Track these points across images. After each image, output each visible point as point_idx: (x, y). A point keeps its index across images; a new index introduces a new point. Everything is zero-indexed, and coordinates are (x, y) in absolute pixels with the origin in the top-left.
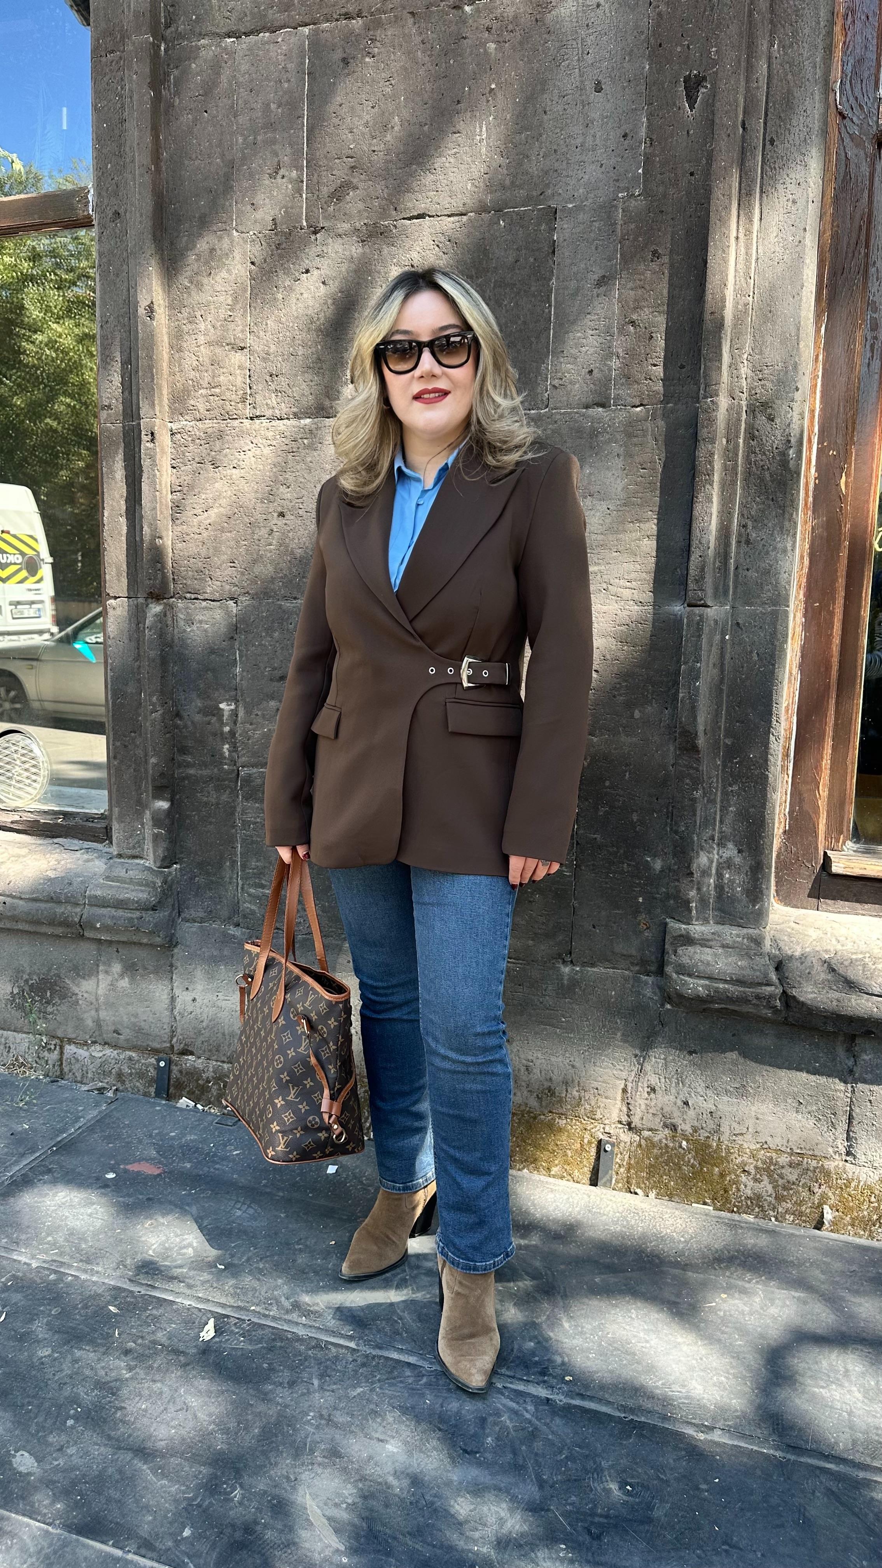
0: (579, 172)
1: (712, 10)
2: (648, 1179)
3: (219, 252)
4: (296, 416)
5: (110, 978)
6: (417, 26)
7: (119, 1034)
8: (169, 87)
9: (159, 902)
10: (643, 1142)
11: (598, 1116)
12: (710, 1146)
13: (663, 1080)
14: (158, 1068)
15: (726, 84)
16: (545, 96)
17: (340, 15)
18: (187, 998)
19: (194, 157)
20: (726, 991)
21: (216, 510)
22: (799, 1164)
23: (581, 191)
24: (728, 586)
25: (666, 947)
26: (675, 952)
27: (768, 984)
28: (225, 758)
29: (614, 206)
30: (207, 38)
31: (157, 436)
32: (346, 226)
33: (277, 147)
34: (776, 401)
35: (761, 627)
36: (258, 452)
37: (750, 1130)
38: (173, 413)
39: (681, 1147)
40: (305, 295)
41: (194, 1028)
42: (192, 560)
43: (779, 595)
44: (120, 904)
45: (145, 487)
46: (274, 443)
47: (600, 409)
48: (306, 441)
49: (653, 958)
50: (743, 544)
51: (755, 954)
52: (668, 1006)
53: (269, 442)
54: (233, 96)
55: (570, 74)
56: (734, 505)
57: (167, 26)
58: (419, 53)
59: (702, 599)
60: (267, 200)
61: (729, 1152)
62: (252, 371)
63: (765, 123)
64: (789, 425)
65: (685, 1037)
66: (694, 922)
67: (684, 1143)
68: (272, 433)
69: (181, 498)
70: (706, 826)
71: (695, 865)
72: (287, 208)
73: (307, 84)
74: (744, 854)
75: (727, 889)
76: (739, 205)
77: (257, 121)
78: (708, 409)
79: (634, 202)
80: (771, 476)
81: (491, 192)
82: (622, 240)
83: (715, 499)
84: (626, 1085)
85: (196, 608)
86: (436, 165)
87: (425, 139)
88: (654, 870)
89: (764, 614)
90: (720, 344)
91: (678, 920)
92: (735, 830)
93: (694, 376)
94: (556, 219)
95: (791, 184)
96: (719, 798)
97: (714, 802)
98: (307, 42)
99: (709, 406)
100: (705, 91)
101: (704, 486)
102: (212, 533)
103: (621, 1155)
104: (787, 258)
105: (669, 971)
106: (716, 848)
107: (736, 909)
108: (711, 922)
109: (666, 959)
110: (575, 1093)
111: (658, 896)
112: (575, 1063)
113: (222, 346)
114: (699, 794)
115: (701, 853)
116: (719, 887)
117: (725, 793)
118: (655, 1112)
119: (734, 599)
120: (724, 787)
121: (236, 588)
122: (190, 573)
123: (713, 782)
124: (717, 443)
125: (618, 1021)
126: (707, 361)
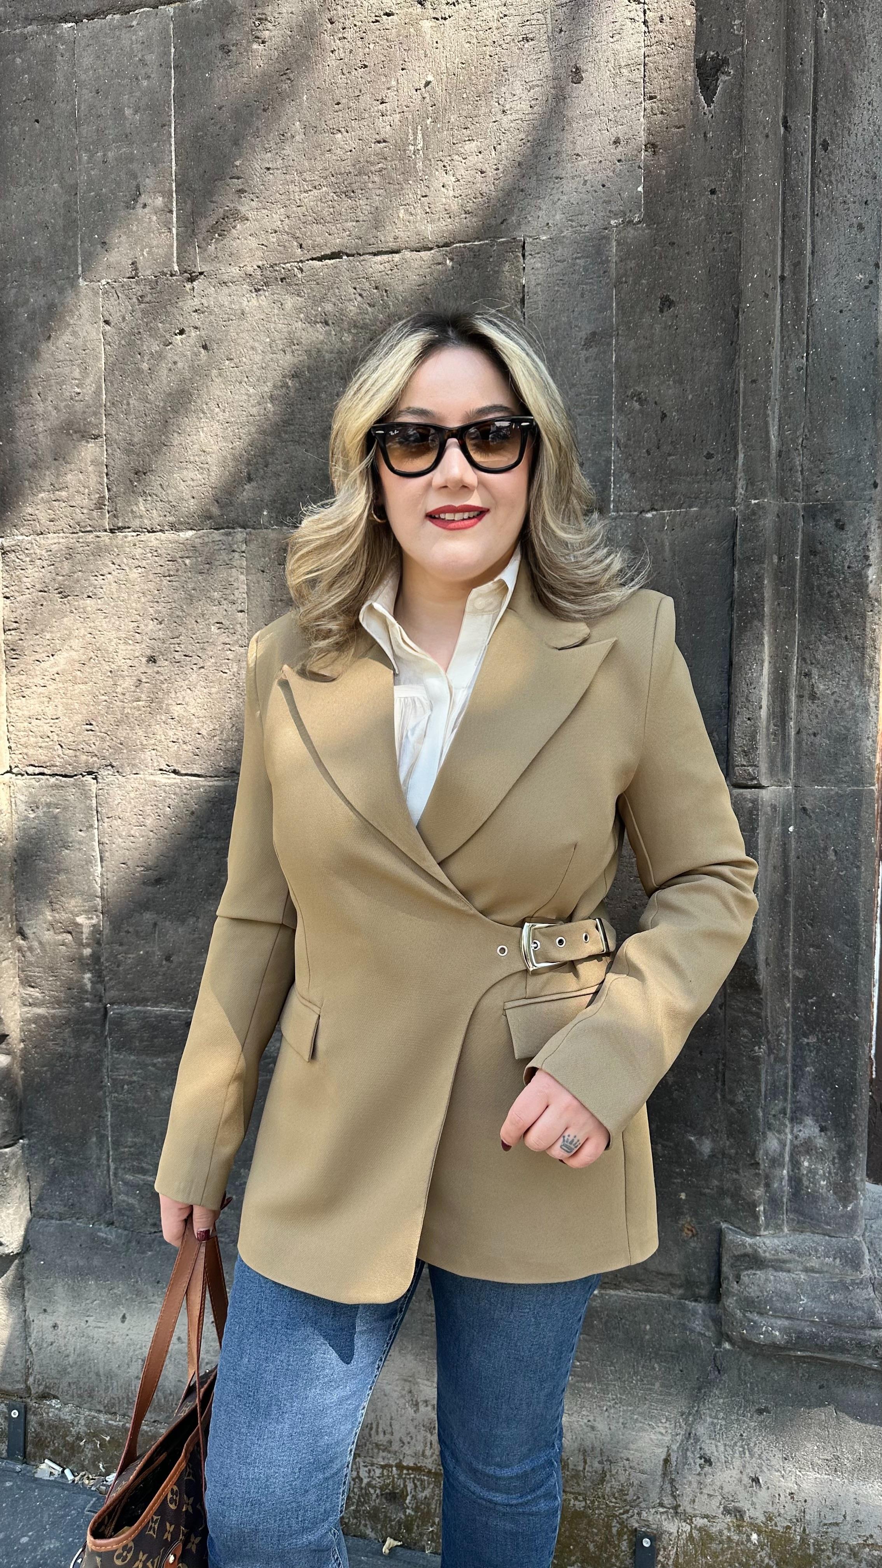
0: (554, 191)
3: (60, 309)
4: (173, 527)
10: (695, 1534)
11: (631, 1497)
12: (791, 1540)
13: (722, 1449)
14: (9, 1418)
15: (760, 65)
16: (503, 89)
18: (45, 1324)
19: (23, 181)
20: (816, 1334)
23: (558, 217)
24: (789, 757)
25: (724, 1266)
28: (87, 991)
29: (604, 237)
30: (34, 22)
32: (235, 271)
33: (134, 166)
34: (845, 501)
35: (838, 815)
36: (121, 576)
37: (848, 1518)
39: (749, 1540)
40: (180, 365)
41: (57, 1365)
42: (34, 722)
43: (861, 770)
46: (144, 564)
48: (187, 561)
49: (704, 1280)
50: (806, 699)
51: (853, 1283)
52: (724, 1343)
53: (137, 563)
54: (73, 100)
55: (537, 60)
56: (792, 647)
59: (754, 778)
60: (124, 238)
61: (819, 1550)
62: (110, 468)
63: (814, 121)
64: (866, 534)
65: (752, 1389)
66: (762, 1233)
67: (754, 1537)
68: (140, 551)
69: (17, 638)
70: (775, 1095)
71: (761, 1152)
72: (151, 248)
73: (173, 81)
74: (829, 1133)
75: (806, 1183)
76: (783, 231)
77: (107, 132)
78: (753, 515)
79: (632, 232)
80: (843, 605)
81: (432, 221)
82: (618, 284)
83: (766, 639)
84: (669, 1455)
85: (41, 787)
86: (355, 186)
87: (339, 151)
88: (701, 1153)
89: (842, 796)
90: (766, 424)
91: (739, 1228)
92: (814, 1098)
93: (727, 470)
94: (524, 256)
95: (854, 202)
96: (790, 1054)
97: (783, 1060)
98: (172, 26)
99: (753, 510)
100: (727, 78)
101: (750, 622)
102: (61, 685)
103: (665, 1550)
104: (854, 305)
105: (730, 1302)
106: (789, 1125)
107: (820, 1210)
108: (786, 1230)
109: (724, 1286)
110: (596, 1465)
111: (707, 1191)
112: (596, 1424)
113: (68, 434)
114: (761, 1051)
115: (769, 1134)
116: (796, 1181)
117: (799, 1048)
118: (712, 1493)
119: (798, 775)
120: (796, 1039)
121: (95, 759)
122: (33, 740)
123: (780, 1032)
124: (766, 561)
125: (656, 1365)
126: (749, 447)
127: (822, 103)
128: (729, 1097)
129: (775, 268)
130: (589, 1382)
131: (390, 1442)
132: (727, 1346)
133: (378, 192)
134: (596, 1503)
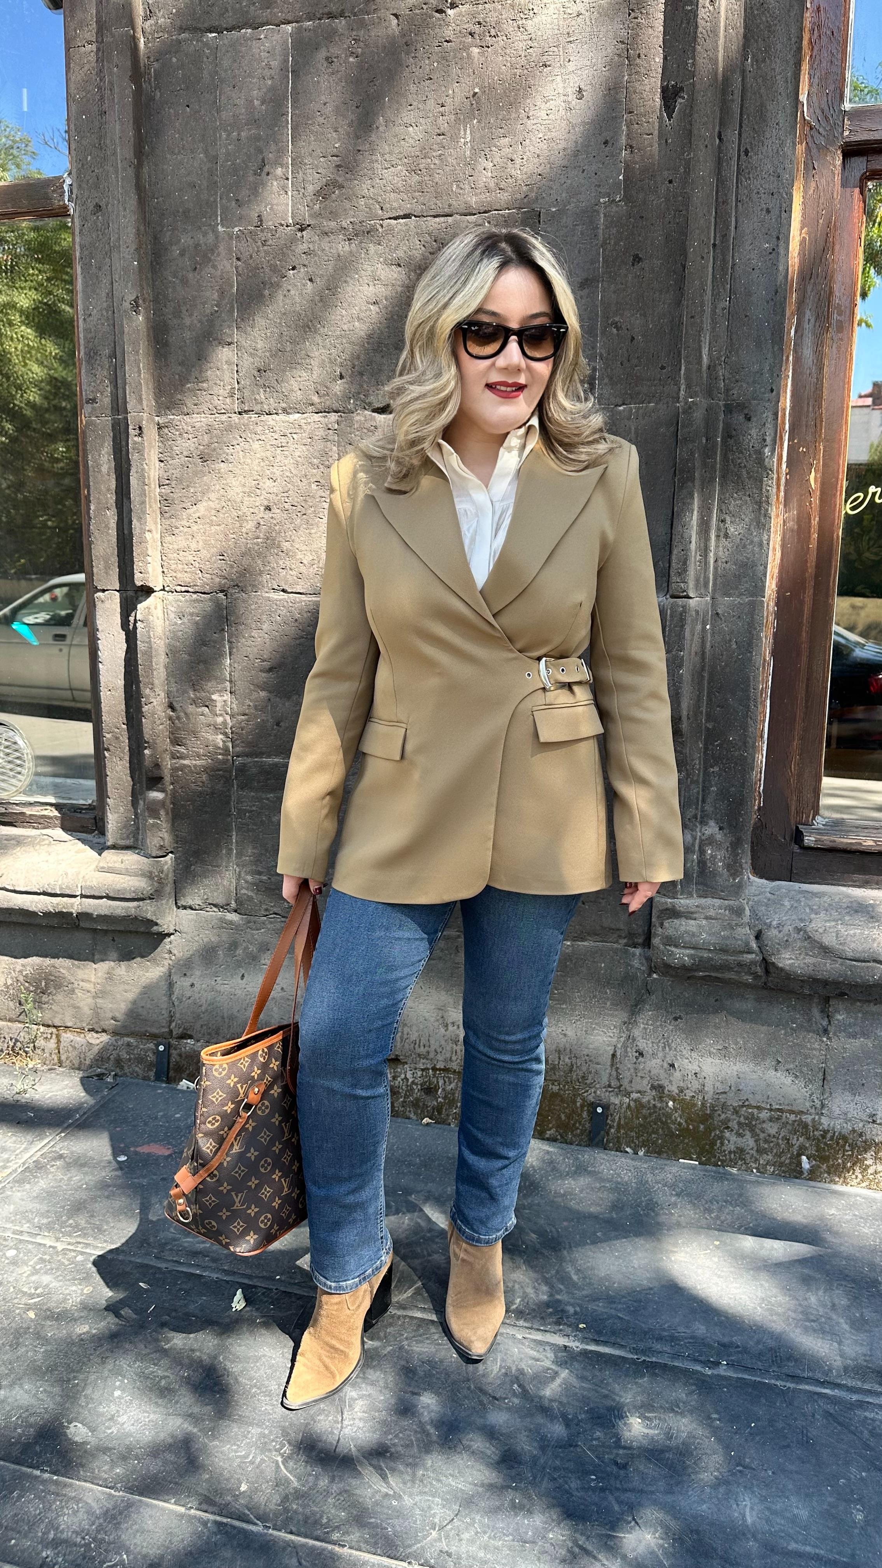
0: (561, 177)
2: (637, 1139)
3: (204, 248)
4: (285, 411)
5: (107, 966)
7: (117, 1021)
8: (150, 80)
9: (155, 892)
10: (632, 1104)
11: (590, 1081)
12: (695, 1105)
13: (650, 1045)
14: (157, 1053)
15: (704, 96)
16: (528, 101)
17: (323, 14)
18: (184, 983)
19: (176, 151)
20: (711, 959)
22: (778, 1119)
23: (564, 195)
24: (709, 578)
25: (653, 920)
26: (662, 925)
27: (750, 952)
28: (219, 748)
29: (595, 211)
30: (187, 31)
31: (145, 430)
32: (332, 224)
34: (752, 401)
35: (740, 617)
36: (247, 447)
37: (732, 1088)
38: (159, 407)
39: (667, 1106)
40: (292, 292)
41: (193, 1013)
42: (181, 553)
43: (757, 586)
44: (116, 895)
45: (133, 481)
46: (263, 437)
48: (294, 437)
49: (640, 930)
50: (721, 537)
51: (737, 925)
52: (655, 976)
53: (258, 437)
54: (215, 92)
55: (552, 81)
56: (713, 501)
57: (146, 19)
59: (685, 591)
60: (252, 198)
61: (713, 1110)
62: (239, 366)
63: (740, 135)
64: (764, 425)
65: (671, 1004)
66: (681, 896)
67: (671, 1103)
68: (260, 428)
69: (169, 491)
70: (690, 806)
72: (272, 205)
73: (290, 81)
74: (725, 831)
75: (709, 864)
76: (716, 213)
77: (241, 117)
78: (689, 409)
79: (615, 207)
80: (748, 473)
81: (476, 195)
82: (604, 244)
83: (696, 495)
84: (616, 1051)
85: (186, 601)
86: (421, 166)
87: (411, 141)
89: (743, 605)
90: (700, 347)
92: (717, 809)
93: (674, 377)
94: (540, 222)
96: (701, 779)
97: (697, 782)
98: (290, 41)
99: (690, 406)
100: (683, 101)
101: (686, 483)
102: (201, 526)
103: (612, 1115)
104: (762, 265)
105: (656, 942)
106: (699, 826)
107: (717, 882)
108: (695, 896)
109: (652, 933)
110: (567, 1060)
113: (207, 340)
116: (702, 862)
117: (707, 774)
118: (643, 1076)
119: (714, 591)
120: (705, 768)
121: (226, 581)
122: (180, 566)
123: (695, 764)
124: (698, 442)
125: (608, 991)
126: (688, 363)
127: (746, 122)
129: (709, 238)
131: (428, 1052)
133: (438, 171)
134: (567, 1087)
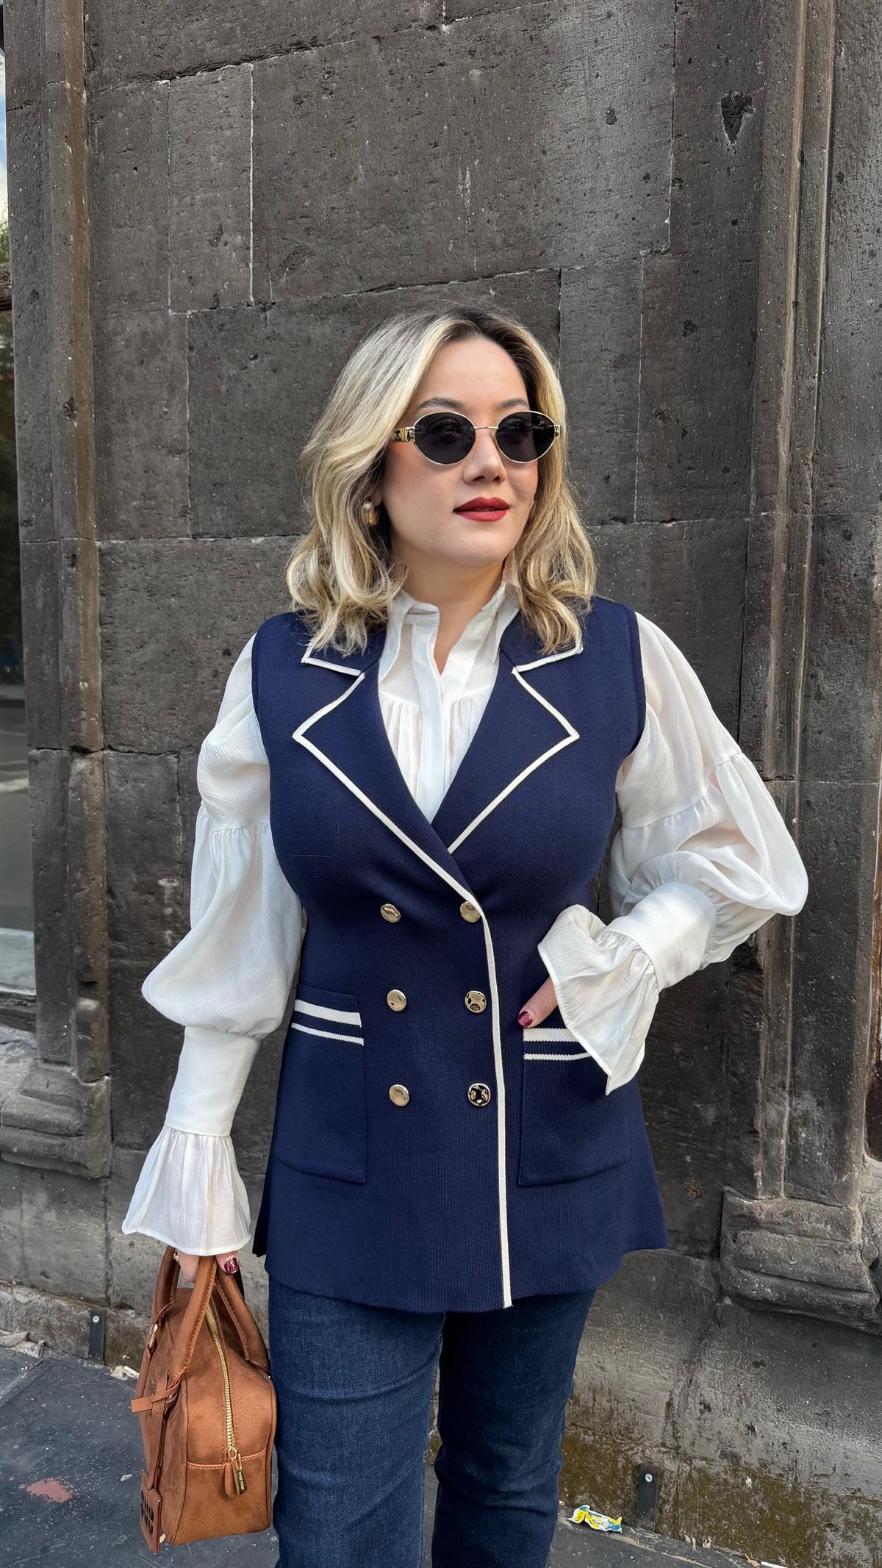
0: (588, 225)
1: (757, 13)
2: (702, 1522)
3: (152, 337)
4: (246, 533)
5: (35, 1209)
6: (383, 53)
7: (47, 1277)
8: (93, 141)
9: (85, 1126)
10: (694, 1474)
11: (635, 1435)
12: (783, 1487)
15: (777, 105)
16: (544, 132)
17: (291, 45)
18: (123, 1241)
19: (122, 222)
21: (153, 647)
23: (591, 248)
24: (794, 753)
25: (723, 1227)
26: (734, 1237)
27: (861, 1290)
29: (633, 267)
30: (135, 80)
31: (80, 559)
32: (301, 301)
33: (218, 208)
34: (853, 513)
35: (840, 809)
37: (837, 1471)
38: (101, 530)
39: (744, 1483)
40: (254, 387)
41: (133, 1279)
42: (125, 705)
43: (863, 766)
44: (39, 1127)
45: (67, 621)
46: (220, 566)
47: (620, 525)
48: (257, 564)
49: (706, 1238)
50: (812, 699)
51: (842, 1248)
53: (214, 565)
54: (166, 149)
55: (575, 103)
57: (90, 69)
58: (387, 86)
60: (207, 273)
61: (809, 1499)
63: (831, 154)
64: (872, 545)
65: (749, 1343)
67: (749, 1481)
68: (217, 554)
69: (112, 631)
70: (774, 1070)
71: (760, 1121)
72: (231, 281)
73: (252, 130)
74: (826, 1108)
75: (803, 1153)
76: (798, 260)
77: (195, 177)
78: (762, 526)
79: (659, 261)
80: (849, 611)
81: (478, 254)
82: (645, 309)
83: (773, 642)
84: (672, 1399)
85: (130, 763)
86: (409, 223)
88: (706, 1120)
89: (844, 791)
90: (776, 441)
91: (739, 1191)
92: (812, 1074)
93: (742, 483)
94: (560, 284)
95: (867, 230)
96: (790, 1031)
97: (783, 1037)
98: (252, 81)
99: (762, 522)
100: (750, 115)
101: (757, 626)
102: (148, 673)
103: (666, 1487)
104: (865, 328)
105: (727, 1259)
106: (788, 1098)
107: (815, 1179)
108: (782, 1195)
109: (722, 1244)
110: (605, 1402)
111: (712, 1155)
112: (605, 1365)
113: (157, 449)
114: (762, 1026)
115: (768, 1105)
116: (793, 1150)
117: (796, 1025)
118: (710, 1437)
119: (802, 771)
120: (796, 1017)
121: (177, 740)
123: (780, 1011)
124: (774, 570)
125: (661, 1315)
126: (760, 463)
127: (839, 136)
128: (732, 1069)
130: (599, 1326)
132: (728, 1301)
133: (431, 228)
134: (604, 1439)
